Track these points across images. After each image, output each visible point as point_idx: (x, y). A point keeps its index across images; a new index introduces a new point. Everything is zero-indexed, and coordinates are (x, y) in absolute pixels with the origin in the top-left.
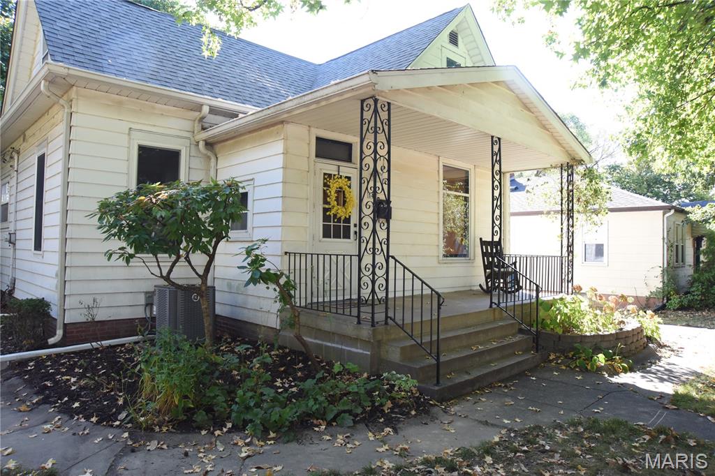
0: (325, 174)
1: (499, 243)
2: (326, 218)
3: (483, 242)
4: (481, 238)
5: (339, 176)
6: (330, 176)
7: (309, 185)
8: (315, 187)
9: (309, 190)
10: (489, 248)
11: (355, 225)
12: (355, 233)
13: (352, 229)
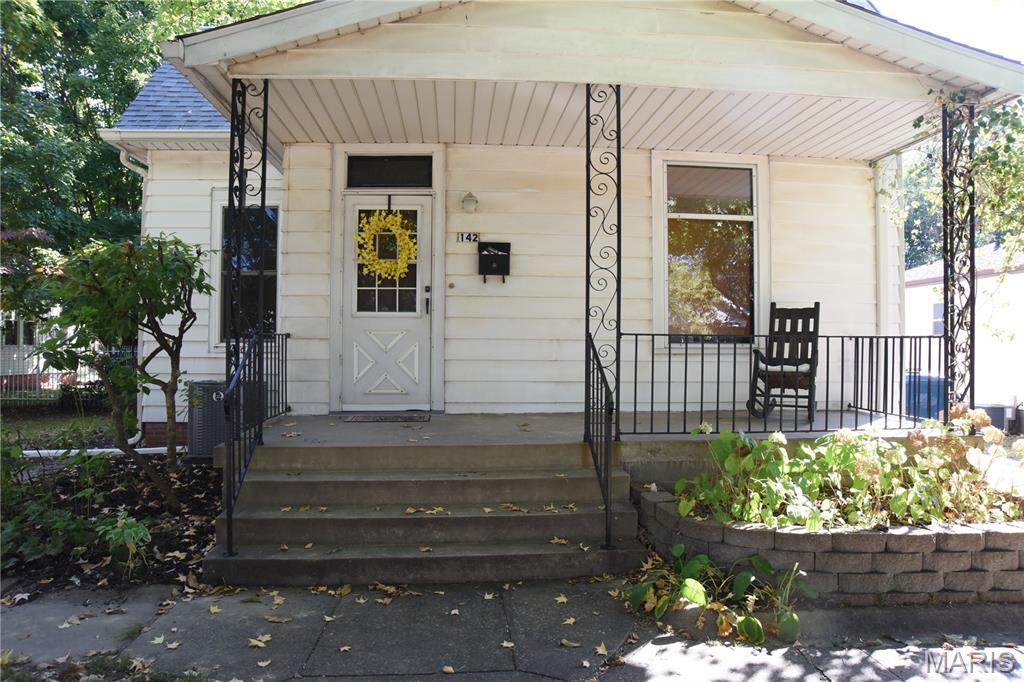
0: (361, 212)
1: (813, 312)
2: (364, 280)
3: (776, 312)
4: (773, 305)
5: (389, 212)
6: (369, 213)
7: (331, 232)
8: (343, 235)
9: (332, 239)
10: (788, 322)
11: (428, 289)
12: (428, 302)
13: (420, 296)
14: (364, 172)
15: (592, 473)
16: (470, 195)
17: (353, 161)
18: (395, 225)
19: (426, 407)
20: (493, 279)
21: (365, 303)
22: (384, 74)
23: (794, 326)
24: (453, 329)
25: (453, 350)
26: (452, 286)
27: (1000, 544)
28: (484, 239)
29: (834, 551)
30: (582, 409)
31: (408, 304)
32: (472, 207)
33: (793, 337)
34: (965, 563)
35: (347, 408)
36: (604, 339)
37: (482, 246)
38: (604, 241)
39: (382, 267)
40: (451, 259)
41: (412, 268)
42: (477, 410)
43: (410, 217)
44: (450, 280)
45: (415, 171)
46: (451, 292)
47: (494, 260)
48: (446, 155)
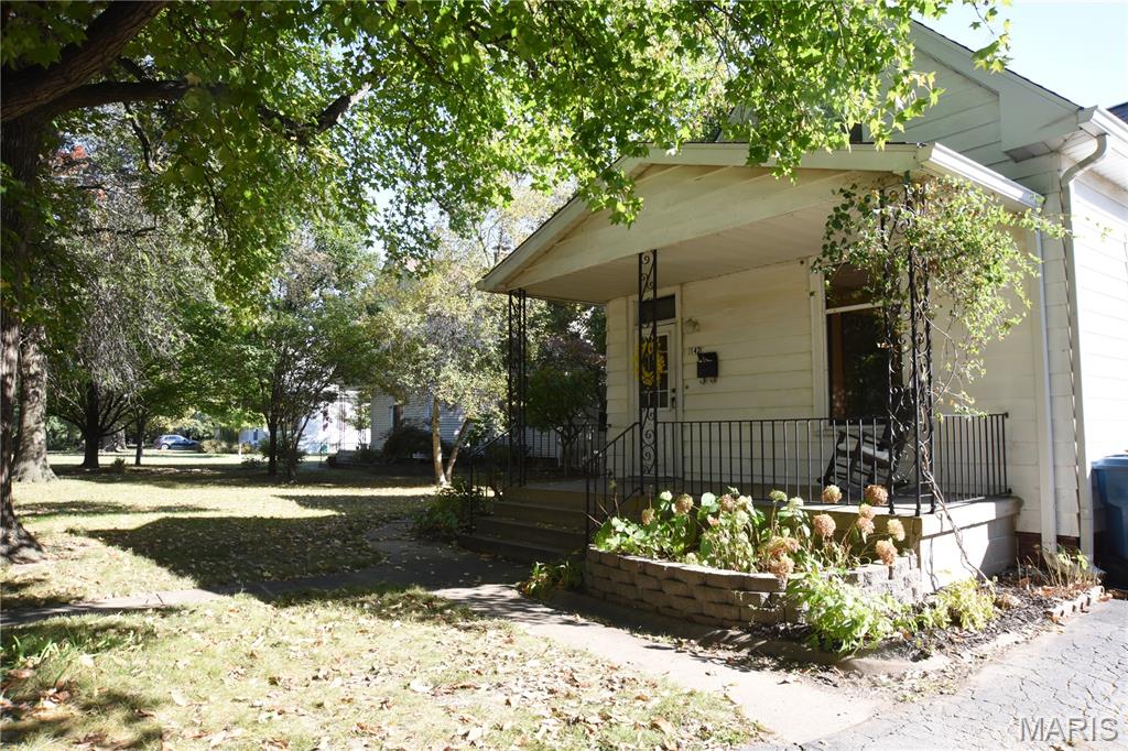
7: (627, 356)
9: (628, 360)
11: (674, 391)
12: (673, 399)
13: (670, 395)
20: (708, 380)
26: (687, 387)
28: (704, 351)
31: (663, 402)
32: (697, 329)
37: (701, 356)
40: (686, 367)
41: (665, 376)
43: (664, 342)
44: (685, 384)
46: (686, 392)
47: (709, 366)
48: (682, 291)
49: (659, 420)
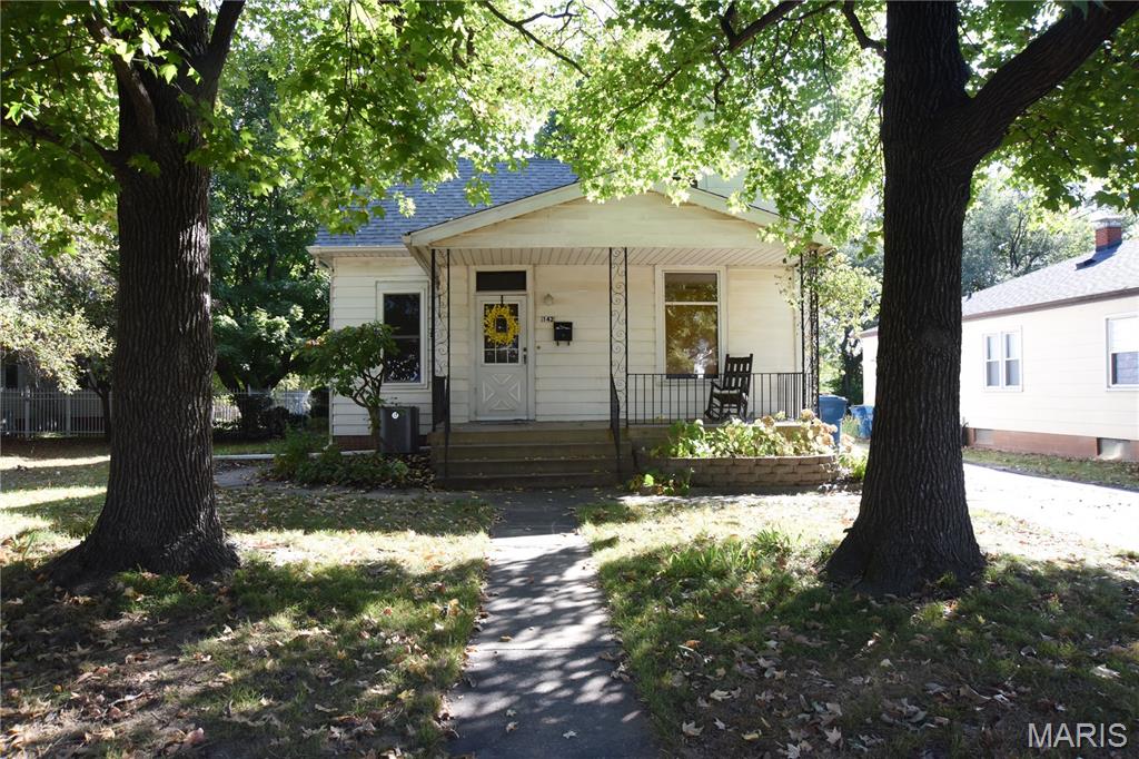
0: (486, 305)
1: (749, 360)
2: (488, 345)
3: (729, 360)
4: (728, 356)
5: (502, 305)
6: (491, 306)
7: (469, 317)
8: (476, 318)
9: (469, 321)
10: (736, 366)
11: (525, 350)
12: (525, 357)
13: (521, 354)
14: (486, 281)
15: (613, 442)
16: (549, 295)
17: (479, 275)
18: (505, 313)
19: (525, 418)
20: (562, 343)
21: (489, 359)
22: (508, 246)
23: (738, 367)
24: (540, 373)
25: (540, 385)
26: (539, 348)
27: (784, 463)
28: (558, 320)
29: (711, 465)
30: (609, 418)
31: (514, 359)
32: (550, 302)
33: (737, 374)
34: (768, 470)
35: (479, 419)
36: (619, 376)
37: (556, 324)
38: (619, 328)
39: (499, 338)
40: (539, 332)
41: (516, 337)
42: (554, 419)
43: (514, 309)
44: (537, 344)
45: (516, 281)
46: (538, 351)
47: (563, 332)
48: (534, 271)
49: (629, 372)
